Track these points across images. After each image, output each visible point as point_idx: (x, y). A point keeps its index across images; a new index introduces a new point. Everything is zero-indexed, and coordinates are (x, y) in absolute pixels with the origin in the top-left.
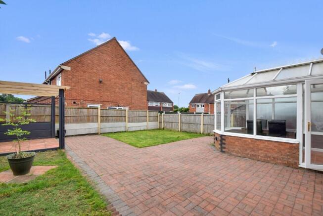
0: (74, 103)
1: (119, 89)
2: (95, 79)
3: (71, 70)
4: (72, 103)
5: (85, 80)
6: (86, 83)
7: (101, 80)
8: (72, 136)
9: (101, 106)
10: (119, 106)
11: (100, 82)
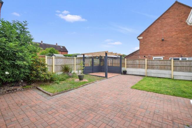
0: (145, 57)
1: (182, 42)
2: (158, 39)
3: (143, 38)
4: (143, 56)
5: (152, 42)
6: (152, 44)
7: (163, 39)
8: (130, 75)
9: (163, 57)
10: (182, 57)
11: (163, 40)
